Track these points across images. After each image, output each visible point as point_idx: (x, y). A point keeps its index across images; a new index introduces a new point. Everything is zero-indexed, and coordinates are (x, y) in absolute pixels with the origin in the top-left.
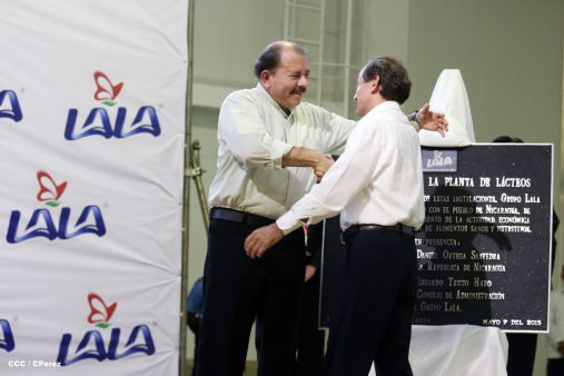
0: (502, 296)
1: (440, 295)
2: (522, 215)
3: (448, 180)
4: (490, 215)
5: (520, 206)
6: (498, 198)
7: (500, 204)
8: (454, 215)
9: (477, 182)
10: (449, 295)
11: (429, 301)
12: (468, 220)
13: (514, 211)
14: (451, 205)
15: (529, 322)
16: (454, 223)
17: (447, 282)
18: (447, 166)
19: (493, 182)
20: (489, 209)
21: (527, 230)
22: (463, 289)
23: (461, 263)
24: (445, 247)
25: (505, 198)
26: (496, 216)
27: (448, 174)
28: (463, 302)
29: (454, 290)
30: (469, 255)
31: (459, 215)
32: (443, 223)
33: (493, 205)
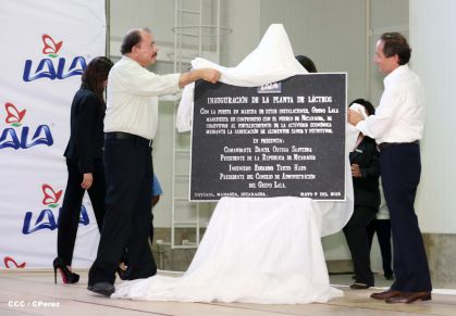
0: (313, 177)
1: (271, 177)
2: (327, 121)
3: (276, 98)
4: (304, 122)
5: (325, 116)
6: (310, 110)
7: (311, 114)
8: (279, 122)
9: (295, 100)
10: (277, 177)
11: (264, 181)
12: (290, 125)
13: (321, 119)
14: (278, 115)
15: (332, 194)
16: (280, 128)
17: (275, 168)
18: (275, 89)
19: (306, 100)
20: (304, 118)
21: (330, 131)
22: (287, 172)
23: (285, 154)
24: (274, 144)
25: (315, 110)
26: (309, 122)
27: (276, 95)
28: (287, 182)
29: (281, 173)
30: (290, 149)
31: (284, 122)
32: (273, 128)
33: (307, 115)
